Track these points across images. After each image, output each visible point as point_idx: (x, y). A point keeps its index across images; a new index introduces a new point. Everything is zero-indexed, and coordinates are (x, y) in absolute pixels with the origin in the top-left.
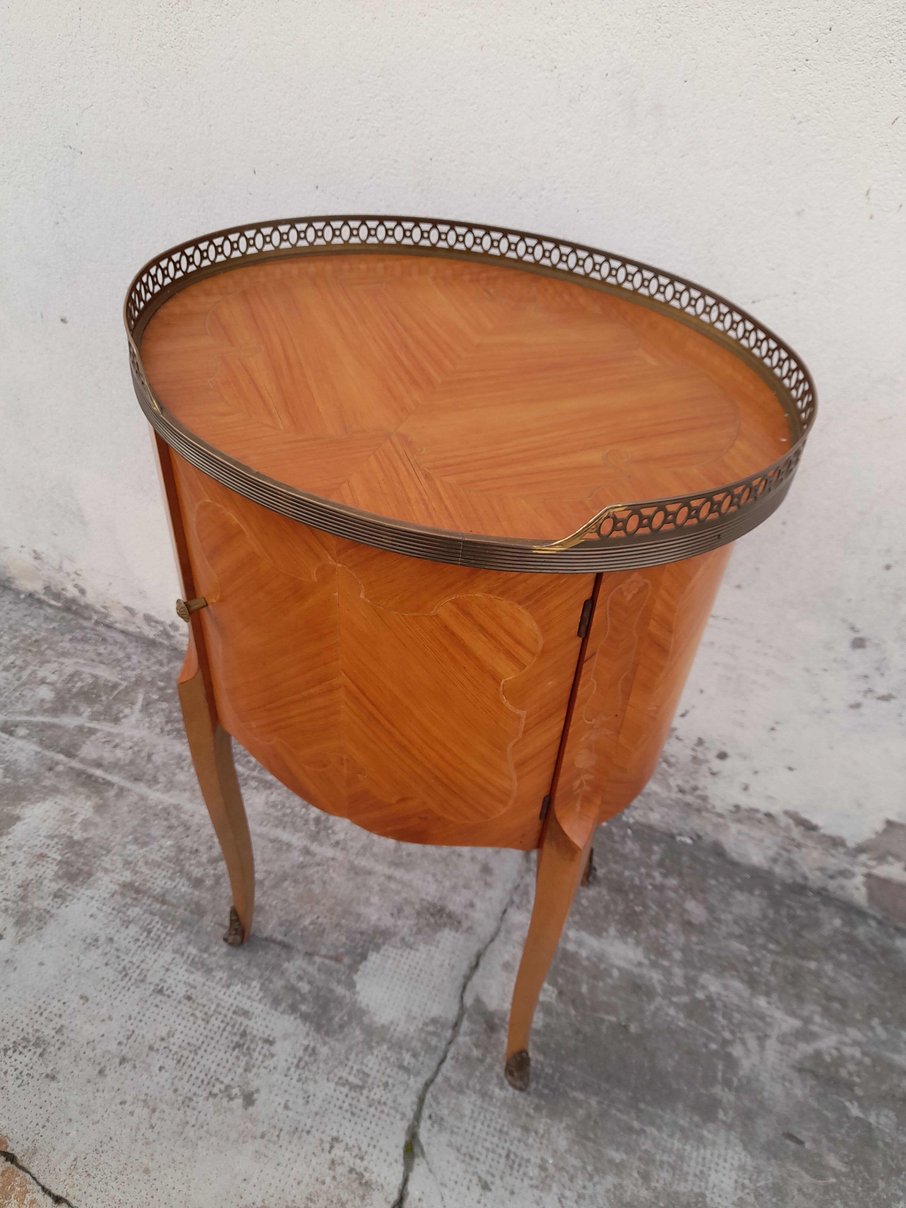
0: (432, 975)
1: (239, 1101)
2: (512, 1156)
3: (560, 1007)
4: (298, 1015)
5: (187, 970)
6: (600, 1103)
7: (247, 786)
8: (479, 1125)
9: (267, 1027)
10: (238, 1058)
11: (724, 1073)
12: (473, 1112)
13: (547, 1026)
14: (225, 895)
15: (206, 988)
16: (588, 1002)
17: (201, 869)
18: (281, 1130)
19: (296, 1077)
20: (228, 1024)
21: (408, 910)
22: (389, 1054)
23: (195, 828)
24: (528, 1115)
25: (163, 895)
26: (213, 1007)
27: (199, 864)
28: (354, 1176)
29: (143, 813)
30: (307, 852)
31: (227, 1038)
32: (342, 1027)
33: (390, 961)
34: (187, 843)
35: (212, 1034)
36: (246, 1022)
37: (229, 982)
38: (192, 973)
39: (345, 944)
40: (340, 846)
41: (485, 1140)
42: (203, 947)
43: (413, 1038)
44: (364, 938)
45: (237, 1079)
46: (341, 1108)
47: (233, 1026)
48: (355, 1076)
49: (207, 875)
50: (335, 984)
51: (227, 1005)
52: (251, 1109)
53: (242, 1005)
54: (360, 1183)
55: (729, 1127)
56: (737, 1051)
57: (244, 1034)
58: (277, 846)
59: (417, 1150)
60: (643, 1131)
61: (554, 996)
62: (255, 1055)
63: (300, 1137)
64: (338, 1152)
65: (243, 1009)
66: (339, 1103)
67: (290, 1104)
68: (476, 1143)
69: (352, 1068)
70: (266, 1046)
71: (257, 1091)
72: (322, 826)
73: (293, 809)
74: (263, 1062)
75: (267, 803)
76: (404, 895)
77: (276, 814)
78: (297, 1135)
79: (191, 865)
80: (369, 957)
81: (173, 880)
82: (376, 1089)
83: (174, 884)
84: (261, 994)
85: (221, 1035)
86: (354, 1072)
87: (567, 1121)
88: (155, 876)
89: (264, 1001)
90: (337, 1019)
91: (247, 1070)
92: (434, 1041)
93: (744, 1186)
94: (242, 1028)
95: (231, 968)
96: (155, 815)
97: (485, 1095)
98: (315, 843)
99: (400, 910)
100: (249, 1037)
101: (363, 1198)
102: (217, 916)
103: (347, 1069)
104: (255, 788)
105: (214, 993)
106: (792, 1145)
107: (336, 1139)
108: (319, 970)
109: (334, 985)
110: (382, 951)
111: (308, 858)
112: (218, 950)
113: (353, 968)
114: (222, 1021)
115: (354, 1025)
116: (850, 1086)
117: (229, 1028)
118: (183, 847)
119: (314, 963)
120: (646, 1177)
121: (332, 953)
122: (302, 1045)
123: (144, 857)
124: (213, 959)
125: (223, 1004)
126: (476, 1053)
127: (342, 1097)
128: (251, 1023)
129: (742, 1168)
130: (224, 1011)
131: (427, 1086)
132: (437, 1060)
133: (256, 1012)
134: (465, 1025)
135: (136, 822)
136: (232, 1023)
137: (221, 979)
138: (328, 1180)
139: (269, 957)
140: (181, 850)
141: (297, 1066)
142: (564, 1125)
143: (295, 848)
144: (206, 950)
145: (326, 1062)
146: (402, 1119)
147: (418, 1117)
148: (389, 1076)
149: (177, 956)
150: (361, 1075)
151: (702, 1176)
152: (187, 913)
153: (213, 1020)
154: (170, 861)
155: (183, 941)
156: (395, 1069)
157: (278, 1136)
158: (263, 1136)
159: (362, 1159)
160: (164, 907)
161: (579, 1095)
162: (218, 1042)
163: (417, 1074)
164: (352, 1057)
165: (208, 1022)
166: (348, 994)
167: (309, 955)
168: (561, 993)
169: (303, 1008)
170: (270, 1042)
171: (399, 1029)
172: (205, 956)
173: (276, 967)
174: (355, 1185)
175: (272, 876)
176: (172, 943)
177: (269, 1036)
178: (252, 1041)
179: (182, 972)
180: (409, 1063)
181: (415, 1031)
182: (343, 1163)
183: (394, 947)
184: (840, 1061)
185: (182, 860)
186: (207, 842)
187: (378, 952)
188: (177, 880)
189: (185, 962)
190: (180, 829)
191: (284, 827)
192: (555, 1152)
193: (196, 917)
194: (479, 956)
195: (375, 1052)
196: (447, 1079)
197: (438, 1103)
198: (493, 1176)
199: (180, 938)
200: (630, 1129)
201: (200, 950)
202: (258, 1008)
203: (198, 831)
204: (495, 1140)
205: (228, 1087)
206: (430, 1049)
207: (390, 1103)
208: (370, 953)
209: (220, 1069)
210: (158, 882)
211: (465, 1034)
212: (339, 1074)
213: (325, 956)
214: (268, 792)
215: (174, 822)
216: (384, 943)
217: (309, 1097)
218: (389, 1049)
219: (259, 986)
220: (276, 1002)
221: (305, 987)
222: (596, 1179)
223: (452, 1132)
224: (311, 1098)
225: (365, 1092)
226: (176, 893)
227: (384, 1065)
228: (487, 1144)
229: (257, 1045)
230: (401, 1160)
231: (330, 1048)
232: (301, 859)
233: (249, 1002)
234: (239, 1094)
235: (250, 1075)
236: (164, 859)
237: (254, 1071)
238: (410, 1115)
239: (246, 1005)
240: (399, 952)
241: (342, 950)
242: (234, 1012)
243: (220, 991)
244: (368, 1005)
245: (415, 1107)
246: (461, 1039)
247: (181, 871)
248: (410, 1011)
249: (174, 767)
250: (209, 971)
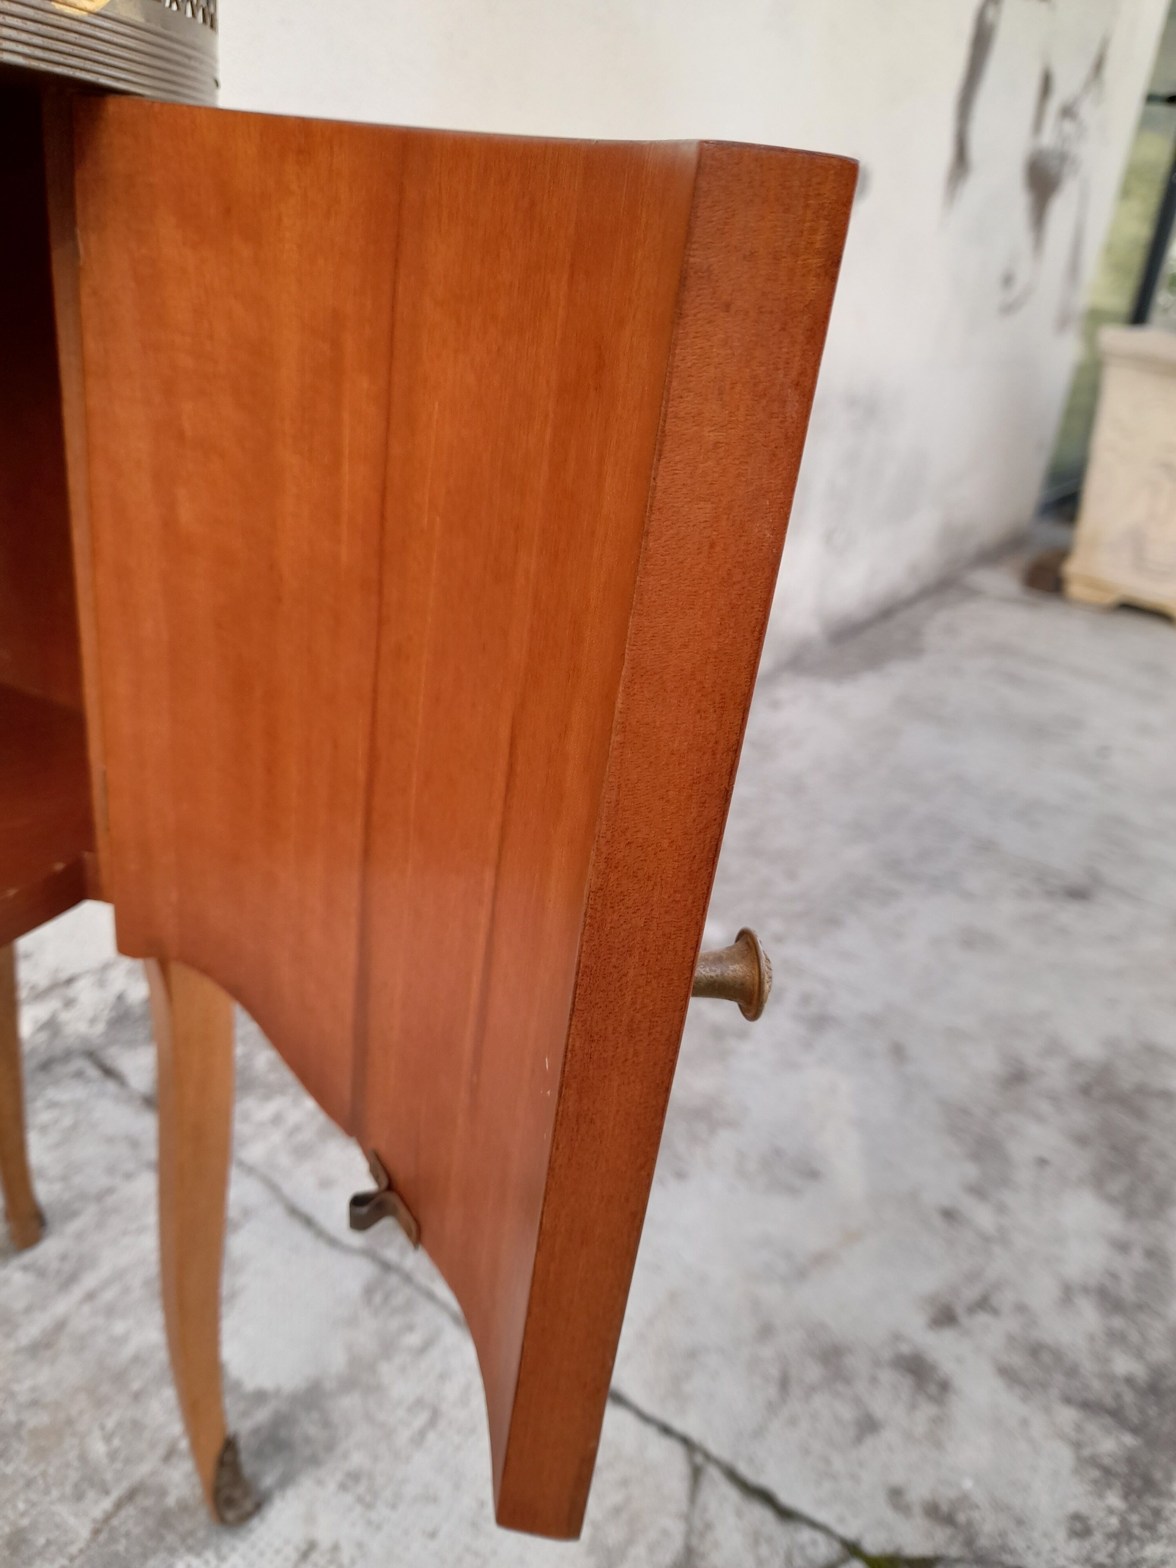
4: (278, 1492)
9: (278, 1552)
19: (386, 1512)
22: (397, 1363)
32: (327, 1425)
43: (383, 1326)
48: (415, 1418)
66: (451, 1448)
67: (430, 1528)
69: (401, 1421)
70: (315, 1557)
82: (445, 1393)
84: (210, 1555)
86: (408, 1418)
89: (225, 1550)
90: (312, 1430)
92: (399, 1300)
103: (401, 1427)
109: (249, 1423)
110: (226, 1336)
113: (232, 1386)
115: (331, 1405)
122: (335, 1494)
127: (443, 1443)
132: (427, 1301)
134: (391, 1255)
139: (136, 1531)
141: (369, 1506)
145: (377, 1459)
148: (431, 1369)
150: (417, 1409)
156: (424, 1358)
163: (439, 1331)
164: (383, 1417)
166: (272, 1404)
167: (170, 1455)
169: (268, 1481)
170: (309, 1549)
171: (363, 1342)
173: (165, 1521)
177: (296, 1549)
180: (420, 1339)
181: (375, 1321)
194: (294, 1212)
195: (387, 1381)
206: (408, 1307)
211: (403, 1258)
212: (404, 1442)
217: (426, 1496)
218: (389, 1361)
219: (189, 1558)
224: (430, 1491)
225: (444, 1407)
227: (411, 1372)
231: (356, 1448)
244: (305, 1378)
248: (341, 1319)
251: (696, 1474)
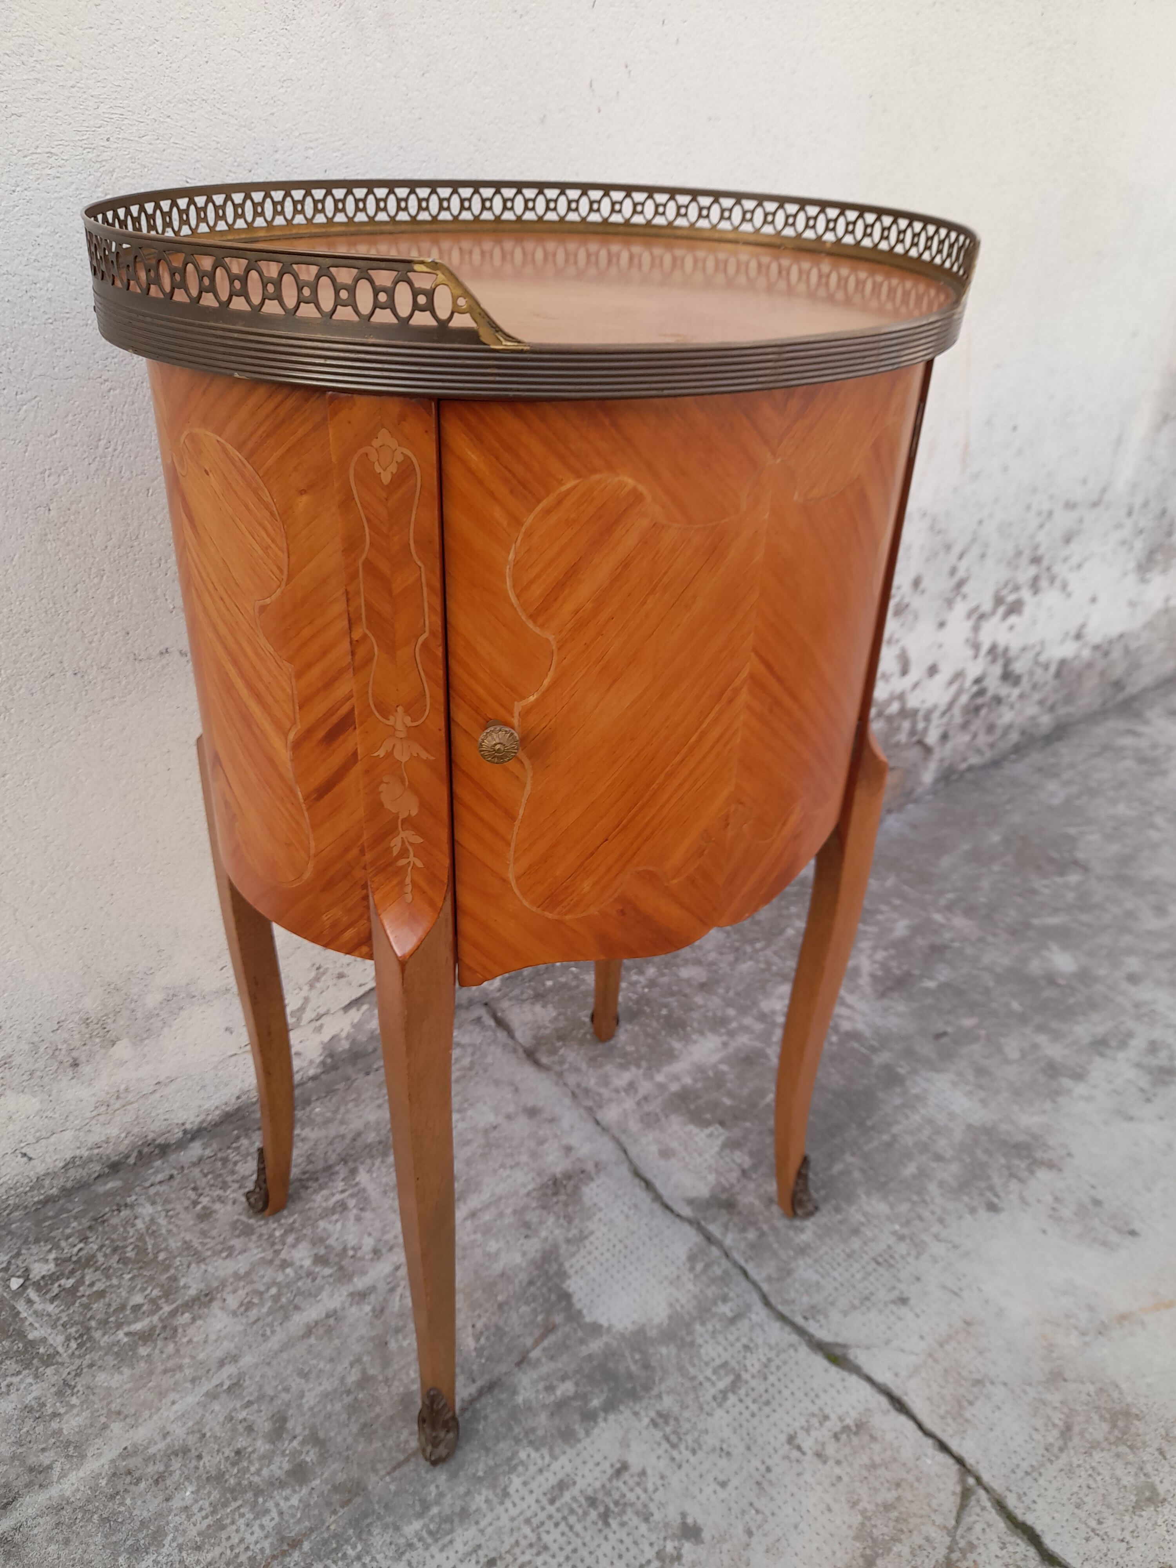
0: (633, 1233)
1: (687, 1547)
2: (880, 1260)
3: (737, 1133)
4: (602, 1414)
5: (442, 1550)
6: (853, 1154)
7: (180, 1330)
8: (835, 1274)
9: (598, 1464)
10: (623, 1524)
11: (862, 1045)
12: (817, 1272)
13: (751, 1154)
14: (350, 1440)
15: (489, 1530)
16: (744, 1106)
17: (277, 1459)
18: (751, 1504)
19: (687, 1454)
20: (565, 1518)
21: (532, 1217)
22: (710, 1327)
23: (191, 1440)
24: (841, 1222)
25: (282, 1539)
26: (527, 1530)
27: (268, 1458)
28: (844, 1437)
29: (89, 1520)
30: (361, 1296)
31: (585, 1529)
32: (646, 1366)
33: (589, 1268)
34: (209, 1462)
35: (569, 1549)
36: (575, 1491)
37: (499, 1491)
38: (451, 1542)
39: (534, 1310)
40: (384, 1251)
41: (853, 1276)
42: (418, 1508)
43: (701, 1291)
44: (539, 1284)
45: (653, 1537)
46: (753, 1415)
47: (572, 1511)
48: (720, 1379)
49: (295, 1453)
50: (583, 1348)
51: (535, 1507)
52: (706, 1535)
53: (546, 1486)
54: (856, 1433)
55: (914, 1071)
56: (846, 1026)
57: (592, 1502)
58: (321, 1331)
59: (838, 1351)
60: (894, 1136)
61: (721, 1130)
62: (631, 1497)
63: (770, 1482)
64: (807, 1443)
65: (553, 1487)
66: (747, 1414)
67: (722, 1478)
68: (854, 1287)
69: (708, 1379)
70: (626, 1476)
71: (684, 1515)
72: (333, 1258)
73: (274, 1283)
74: (645, 1491)
75: (234, 1314)
76: (509, 1211)
77: (265, 1310)
78: (765, 1484)
79: (258, 1472)
80: (571, 1290)
81: (267, 1511)
82: (748, 1363)
83: (274, 1513)
84: (545, 1451)
85: (577, 1535)
86: (714, 1378)
87: (861, 1191)
88: (235, 1540)
89: (557, 1451)
90: (633, 1368)
91: (647, 1518)
92: (718, 1271)
93: (970, 1092)
94: (582, 1500)
95: (480, 1480)
96: (112, 1497)
97: (803, 1251)
98: (355, 1280)
99: (527, 1225)
100: (600, 1496)
101: (873, 1438)
102: (379, 1466)
103: (707, 1384)
104: (194, 1320)
105: (504, 1520)
106: (945, 1040)
107: (791, 1439)
108: (552, 1358)
109: (584, 1351)
110: (571, 1272)
111: (373, 1297)
112: (437, 1487)
113: (574, 1316)
114: (557, 1525)
115: (651, 1350)
116: (908, 974)
117: (572, 1519)
118: (214, 1473)
119: (538, 1360)
120: (939, 1158)
121: (537, 1333)
122: (647, 1427)
123: (180, 1548)
124: (448, 1499)
125: (529, 1514)
126: (751, 1235)
127: (741, 1407)
128: (581, 1484)
129: (954, 1084)
130: (542, 1516)
131: (766, 1302)
132: (741, 1278)
133: (568, 1469)
134: (714, 1229)
135: (99, 1539)
136: (566, 1512)
137: (487, 1501)
138: (838, 1471)
139: (493, 1417)
140: (218, 1478)
141: (673, 1446)
142: (864, 1197)
143: (343, 1309)
144: (426, 1506)
145: (684, 1407)
146: (796, 1350)
147: (801, 1331)
148: (738, 1339)
149: (407, 1556)
150: (722, 1372)
151: (952, 1116)
152: (341, 1512)
153: (545, 1538)
154: (225, 1505)
155: (387, 1538)
156: (733, 1329)
157: (757, 1512)
158: (750, 1533)
159: (826, 1418)
160: (306, 1546)
161: (838, 1167)
162: (584, 1544)
163: (748, 1307)
164: (693, 1371)
165: (546, 1548)
166: (605, 1338)
167: (522, 1361)
168: (722, 1123)
169: (595, 1403)
170: (622, 1469)
171: (683, 1301)
172: (435, 1510)
173: (515, 1414)
174: (855, 1440)
175: (365, 1359)
176: (379, 1557)
177: (612, 1466)
178: (608, 1493)
179: (440, 1558)
180: (732, 1311)
181: (695, 1285)
182: (823, 1444)
183: (573, 1255)
184: (885, 966)
185: (239, 1484)
186: (234, 1430)
187: (569, 1277)
188: (270, 1504)
189: (427, 1547)
190: (176, 1464)
191: (297, 1308)
192: (888, 1218)
193: (358, 1500)
194: (637, 1174)
195: (700, 1341)
196: (769, 1279)
197: (793, 1302)
198: (894, 1288)
199: (379, 1539)
200: (889, 1145)
201: (420, 1515)
202: (563, 1465)
203: (204, 1435)
204: (857, 1266)
205: (660, 1555)
206: (725, 1279)
207: (772, 1354)
208: (565, 1286)
209: (628, 1557)
210: (250, 1539)
211: (725, 1234)
212: (709, 1397)
213: (537, 1343)
214: (216, 1305)
215: (152, 1469)
216: (561, 1265)
217: (722, 1449)
218: (703, 1324)
219: (530, 1450)
220: (568, 1436)
221: (566, 1388)
222: (928, 1198)
223: (832, 1304)
224: (725, 1446)
225: (745, 1376)
226: (293, 1516)
227: (720, 1338)
228: (859, 1276)
229: (618, 1489)
230: (845, 1374)
231: (668, 1393)
232: (367, 1308)
233: (545, 1474)
234: (676, 1544)
235: (657, 1516)
236: (213, 1513)
237: (652, 1507)
238: (794, 1338)
239: (549, 1480)
240: (583, 1252)
241: (540, 1318)
242: (552, 1501)
243: (507, 1510)
244: (633, 1322)
245: (787, 1329)
246: (728, 1240)
247: (258, 1492)
248: (666, 1277)
249: (40, 1429)
250: (464, 1515)
251: (966, 1494)
